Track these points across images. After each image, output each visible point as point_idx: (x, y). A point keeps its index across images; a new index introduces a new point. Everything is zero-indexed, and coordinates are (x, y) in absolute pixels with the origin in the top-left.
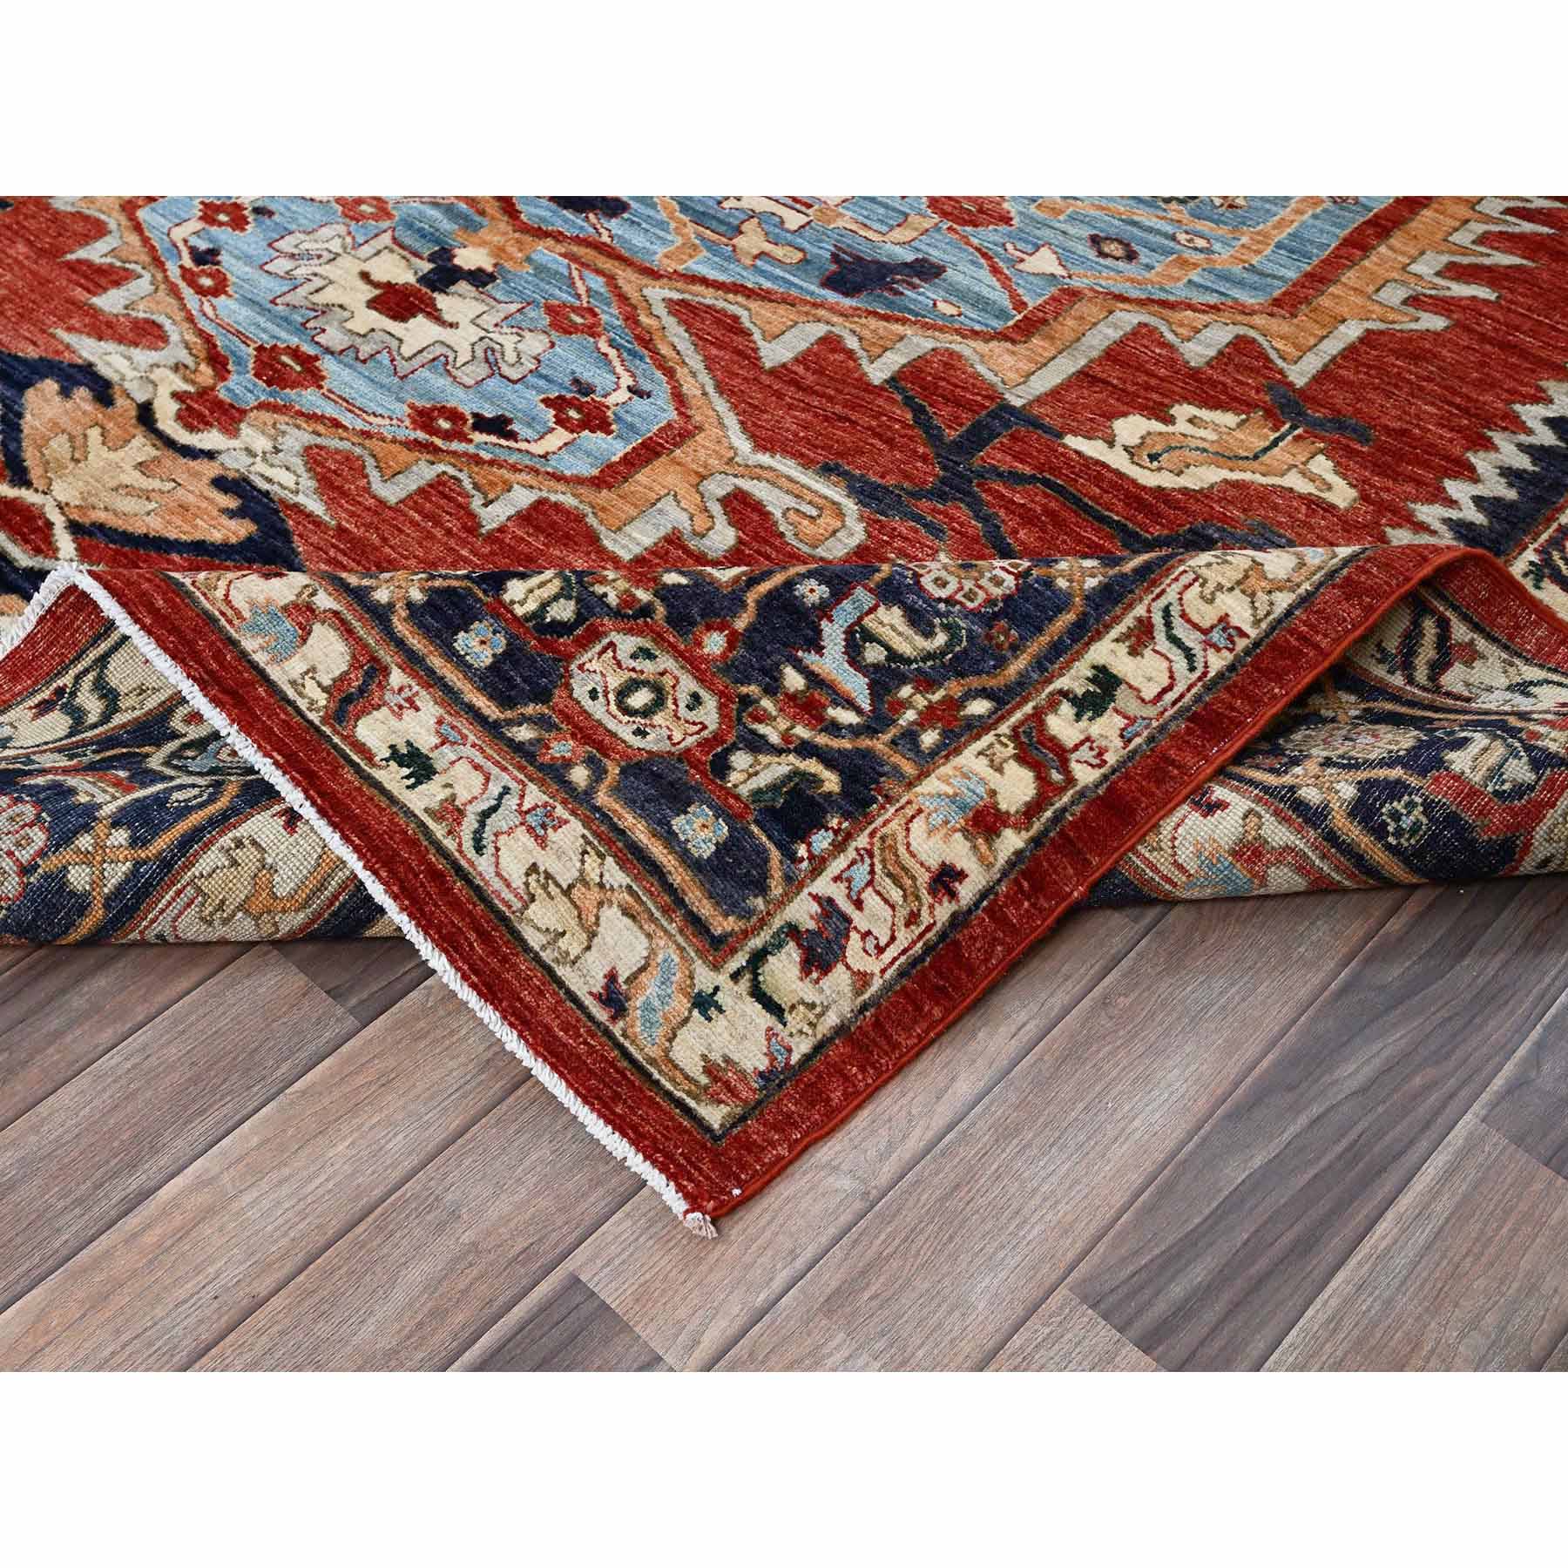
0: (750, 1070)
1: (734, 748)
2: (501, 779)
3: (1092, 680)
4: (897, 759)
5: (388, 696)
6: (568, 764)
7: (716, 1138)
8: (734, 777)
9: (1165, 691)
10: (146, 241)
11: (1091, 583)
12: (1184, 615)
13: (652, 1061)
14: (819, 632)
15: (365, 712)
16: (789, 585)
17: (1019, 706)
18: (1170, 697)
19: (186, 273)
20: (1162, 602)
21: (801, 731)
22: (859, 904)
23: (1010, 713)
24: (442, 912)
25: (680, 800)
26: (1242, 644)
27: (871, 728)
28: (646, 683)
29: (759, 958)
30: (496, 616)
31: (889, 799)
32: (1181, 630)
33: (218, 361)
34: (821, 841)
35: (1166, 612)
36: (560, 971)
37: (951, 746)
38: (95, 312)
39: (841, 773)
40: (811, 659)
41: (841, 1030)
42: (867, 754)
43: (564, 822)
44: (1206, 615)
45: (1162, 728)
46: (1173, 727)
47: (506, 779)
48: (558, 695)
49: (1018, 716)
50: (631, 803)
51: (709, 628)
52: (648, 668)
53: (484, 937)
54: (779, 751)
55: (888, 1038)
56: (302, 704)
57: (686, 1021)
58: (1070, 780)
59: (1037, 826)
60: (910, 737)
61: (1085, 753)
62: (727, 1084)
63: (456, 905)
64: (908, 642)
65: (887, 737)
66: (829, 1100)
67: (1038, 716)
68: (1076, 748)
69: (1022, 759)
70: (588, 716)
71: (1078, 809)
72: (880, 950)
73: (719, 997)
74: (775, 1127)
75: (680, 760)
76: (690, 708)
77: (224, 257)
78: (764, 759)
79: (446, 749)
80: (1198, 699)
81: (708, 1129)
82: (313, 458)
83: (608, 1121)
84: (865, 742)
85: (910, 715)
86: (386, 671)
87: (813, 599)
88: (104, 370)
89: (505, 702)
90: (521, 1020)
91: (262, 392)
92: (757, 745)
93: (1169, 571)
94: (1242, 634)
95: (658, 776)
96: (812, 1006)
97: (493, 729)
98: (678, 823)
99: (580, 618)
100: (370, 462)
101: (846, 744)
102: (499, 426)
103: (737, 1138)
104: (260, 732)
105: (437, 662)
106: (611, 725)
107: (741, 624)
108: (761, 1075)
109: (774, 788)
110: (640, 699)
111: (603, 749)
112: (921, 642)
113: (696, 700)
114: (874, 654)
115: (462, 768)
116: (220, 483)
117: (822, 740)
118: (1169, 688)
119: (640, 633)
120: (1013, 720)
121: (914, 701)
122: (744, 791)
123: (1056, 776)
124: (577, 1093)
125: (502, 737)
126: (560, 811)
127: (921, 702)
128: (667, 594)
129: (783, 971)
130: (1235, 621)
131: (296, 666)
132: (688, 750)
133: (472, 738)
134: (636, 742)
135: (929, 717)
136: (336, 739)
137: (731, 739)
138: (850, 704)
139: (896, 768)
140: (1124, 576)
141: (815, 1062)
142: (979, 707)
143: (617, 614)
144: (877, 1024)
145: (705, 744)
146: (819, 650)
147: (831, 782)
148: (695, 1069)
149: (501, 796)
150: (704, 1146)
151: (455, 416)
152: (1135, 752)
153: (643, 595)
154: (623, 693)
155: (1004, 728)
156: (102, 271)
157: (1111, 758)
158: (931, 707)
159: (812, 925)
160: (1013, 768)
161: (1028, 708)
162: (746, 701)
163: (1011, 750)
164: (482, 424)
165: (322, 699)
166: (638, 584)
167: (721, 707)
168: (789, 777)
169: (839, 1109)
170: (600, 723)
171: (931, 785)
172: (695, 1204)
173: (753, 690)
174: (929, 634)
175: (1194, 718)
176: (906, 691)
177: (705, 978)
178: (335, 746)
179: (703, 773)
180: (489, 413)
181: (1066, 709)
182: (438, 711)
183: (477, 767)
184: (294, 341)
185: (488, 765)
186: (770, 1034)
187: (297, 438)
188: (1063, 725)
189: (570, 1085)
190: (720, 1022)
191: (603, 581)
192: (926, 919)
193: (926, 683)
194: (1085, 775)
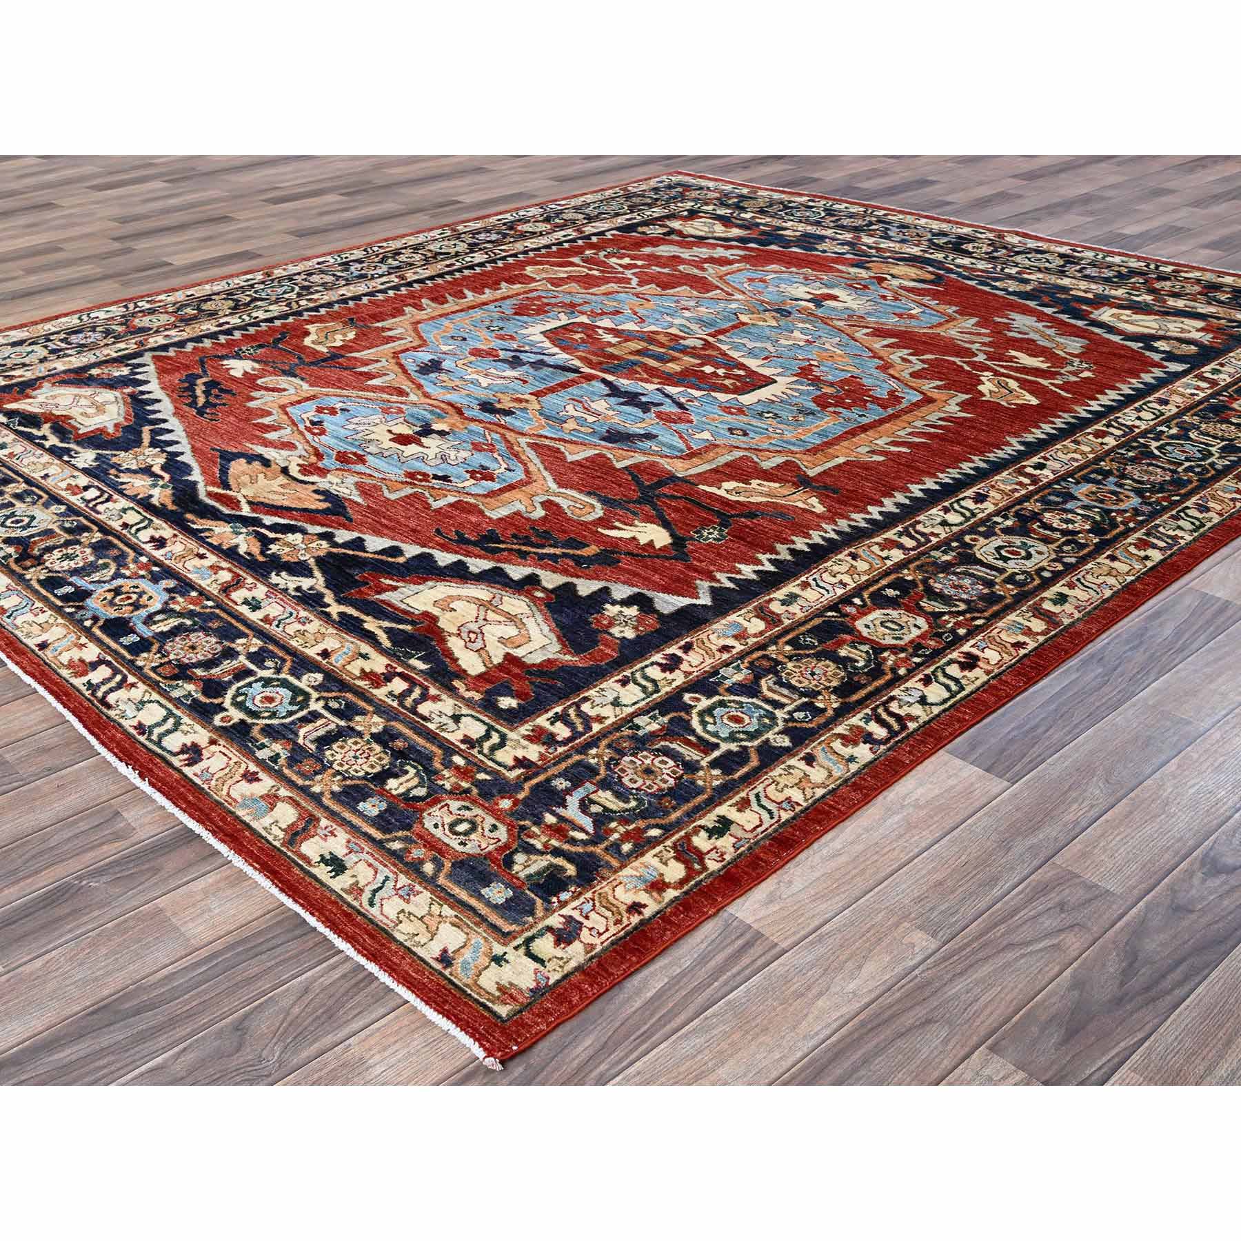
0: (524, 988)
1: (516, 851)
2: (384, 872)
3: (718, 822)
4: (608, 858)
5: (319, 831)
6: (422, 862)
7: (503, 1021)
8: (516, 868)
9: (758, 827)
10: (290, 418)
11: (716, 783)
12: (766, 797)
13: (467, 985)
14: (565, 800)
15: (305, 839)
16: (548, 780)
17: (677, 832)
18: (760, 830)
19: (307, 428)
20: (755, 791)
21: (555, 843)
22: (587, 917)
23: (672, 835)
24: (350, 929)
25: (486, 880)
26: (798, 809)
27: (595, 841)
28: (466, 820)
29: (529, 941)
30: (381, 795)
31: (603, 878)
32: (764, 802)
33: (320, 456)
34: (564, 896)
35: (757, 796)
36: (414, 949)
37: (639, 851)
38: (265, 439)
39: (577, 866)
40: (560, 811)
41: (578, 969)
42: (592, 855)
43: (419, 893)
44: (780, 797)
45: (756, 843)
46: (762, 843)
47: (386, 872)
48: (416, 828)
49: (677, 837)
50: (458, 883)
51: (502, 798)
52: (468, 814)
53: (372, 936)
54: (542, 853)
55: (607, 971)
56: (270, 838)
57: (486, 968)
58: (705, 868)
59: (686, 888)
60: (616, 846)
61: (713, 855)
62: (511, 996)
63: (358, 925)
64: (614, 804)
65: (603, 846)
66: (571, 1001)
67: (688, 837)
68: (708, 852)
69: (677, 858)
70: (433, 836)
71: (709, 881)
72: (600, 934)
73: (506, 957)
74: (538, 1015)
75: (485, 858)
76: (491, 831)
77: (325, 424)
78: (533, 857)
79: (352, 855)
80: (776, 831)
81: (499, 1017)
82: (359, 486)
83: (439, 1012)
84: (591, 849)
85: (616, 836)
86: (318, 820)
87: (563, 786)
88: (266, 456)
89: (385, 830)
90: (391, 969)
91: (338, 465)
92: (529, 850)
93: (758, 779)
94: (798, 804)
95: (473, 868)
96: (562, 959)
97: (379, 844)
98: (484, 891)
99: (429, 795)
100: (384, 488)
101: (580, 849)
102: (445, 478)
103: (516, 1021)
104: (247, 853)
105: (347, 815)
106: (446, 840)
107: (521, 796)
108: (531, 990)
109: (539, 873)
110: (462, 827)
111: (440, 852)
112: (622, 805)
113: (494, 828)
114: (595, 809)
115: (361, 866)
116: (316, 492)
117: (566, 847)
118: (760, 825)
119: (463, 800)
120: (674, 838)
121: (617, 830)
122: (522, 875)
123: (697, 867)
124: (422, 999)
125: (384, 848)
126: (418, 888)
127: (622, 829)
128: (479, 784)
129: (545, 946)
130: (794, 799)
131: (267, 821)
132: (490, 853)
133: (367, 849)
134: (460, 849)
135: (626, 837)
136: (289, 854)
137: (515, 846)
138: (582, 830)
139: (607, 862)
140: (734, 780)
141: (563, 983)
142: (655, 832)
143: (451, 792)
144: (600, 964)
145: (500, 850)
146: (565, 807)
147: (571, 870)
148: (493, 989)
149: (384, 882)
150: (496, 1025)
151: (425, 475)
152: (741, 854)
153: (465, 785)
154: (452, 825)
155: (669, 843)
156: (268, 426)
157: (728, 857)
158: (627, 832)
159: (561, 926)
160: (673, 863)
161: (682, 833)
162: (523, 828)
163: (672, 854)
164: (436, 477)
165: (281, 835)
166: (462, 779)
167: (508, 831)
168: (547, 868)
169: (576, 1005)
170: (439, 839)
171: (627, 871)
172: (490, 1053)
173: (527, 823)
174: (627, 801)
175: (774, 839)
176: (613, 825)
177: (498, 949)
178: (289, 857)
179: (499, 866)
180: (440, 474)
181: (703, 834)
182: (348, 836)
183: (370, 865)
184: (354, 450)
185: (376, 864)
186: (536, 972)
187: (351, 480)
188: (701, 841)
189: (418, 996)
190: (506, 967)
191: (443, 778)
192: (625, 922)
193: (624, 821)
194: (713, 865)
